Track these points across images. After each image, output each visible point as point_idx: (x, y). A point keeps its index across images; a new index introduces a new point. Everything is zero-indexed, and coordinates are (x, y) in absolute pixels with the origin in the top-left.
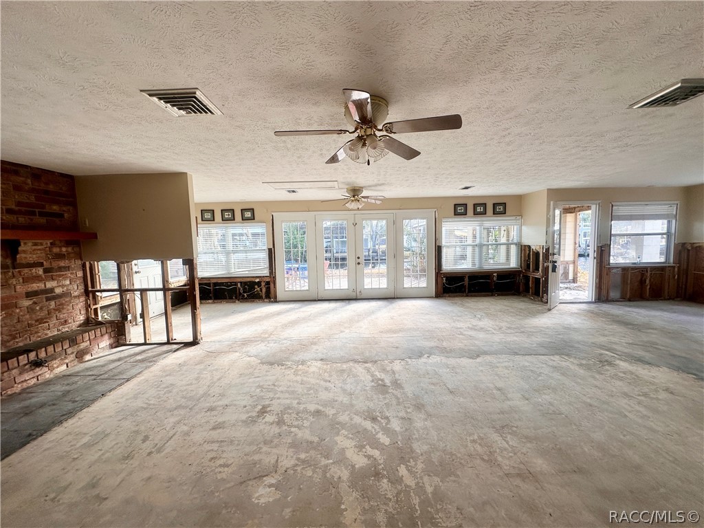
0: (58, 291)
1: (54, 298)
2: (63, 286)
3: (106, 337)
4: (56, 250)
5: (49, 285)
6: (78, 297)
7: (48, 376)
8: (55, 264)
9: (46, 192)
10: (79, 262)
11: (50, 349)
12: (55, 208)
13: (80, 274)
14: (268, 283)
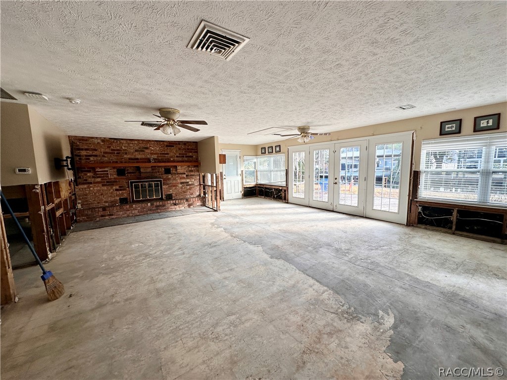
0: (190, 183)
1: (189, 185)
2: (192, 181)
3: (200, 201)
4: (190, 169)
5: (188, 180)
6: (197, 186)
7: (178, 209)
8: (190, 174)
9: (188, 149)
10: (198, 173)
11: (180, 201)
12: (191, 154)
13: (198, 178)
14: (285, 191)
